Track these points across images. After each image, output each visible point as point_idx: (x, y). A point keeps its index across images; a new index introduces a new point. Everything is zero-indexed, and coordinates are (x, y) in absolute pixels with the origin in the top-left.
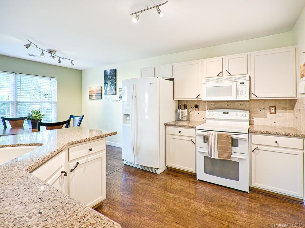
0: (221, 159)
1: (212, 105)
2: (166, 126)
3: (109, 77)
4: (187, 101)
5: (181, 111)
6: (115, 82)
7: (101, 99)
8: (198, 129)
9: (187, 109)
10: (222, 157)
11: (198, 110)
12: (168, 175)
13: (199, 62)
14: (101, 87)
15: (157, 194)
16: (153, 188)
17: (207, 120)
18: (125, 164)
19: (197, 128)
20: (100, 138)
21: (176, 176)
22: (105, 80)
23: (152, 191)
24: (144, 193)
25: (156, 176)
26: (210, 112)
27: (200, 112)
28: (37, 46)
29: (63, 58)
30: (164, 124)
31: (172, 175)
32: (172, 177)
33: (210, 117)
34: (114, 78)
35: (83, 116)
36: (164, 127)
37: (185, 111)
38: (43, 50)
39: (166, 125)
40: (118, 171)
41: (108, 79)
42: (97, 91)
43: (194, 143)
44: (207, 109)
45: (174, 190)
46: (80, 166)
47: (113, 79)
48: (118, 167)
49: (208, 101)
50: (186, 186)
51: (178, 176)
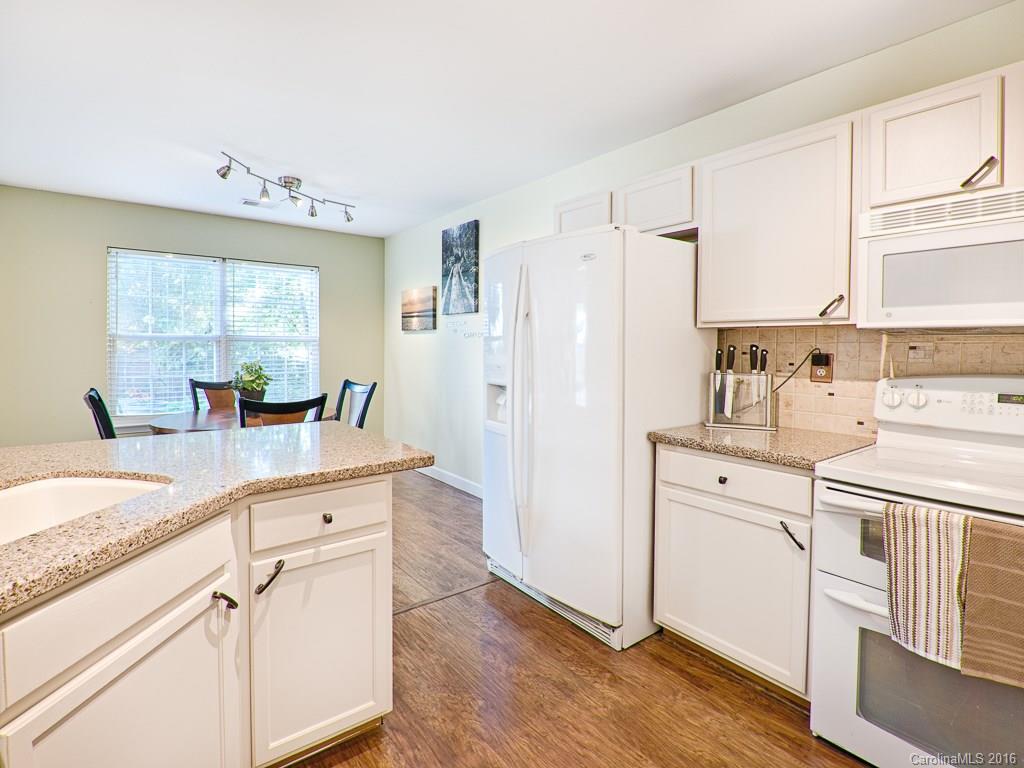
0: (988, 676)
1: (921, 353)
2: (654, 444)
3: (455, 251)
4: (763, 332)
5: (731, 378)
6: (473, 269)
7: (435, 328)
8: (825, 479)
9: (763, 368)
10: (994, 670)
11: (829, 378)
12: (656, 666)
13: (840, 127)
14: (435, 290)
15: (597, 751)
16: (585, 715)
17: (880, 431)
18: (491, 573)
19: (819, 472)
20: (363, 476)
21: (696, 682)
22: (444, 262)
23: (577, 730)
24: (540, 729)
25: (605, 657)
26: (907, 391)
27: (837, 385)
28: (248, 169)
29: (324, 201)
30: (645, 436)
31: (681, 671)
32: (680, 684)
33: (903, 415)
34: (472, 253)
35: (375, 384)
36: (647, 447)
37: (757, 382)
38: (265, 180)
39: (655, 440)
40: (464, 597)
41: (452, 258)
42: (423, 301)
43: (802, 548)
44: (887, 375)
45: (681, 756)
46: (287, 574)
47: (469, 256)
48: (466, 579)
49: (893, 332)
50: (748, 753)
51: (708, 687)
